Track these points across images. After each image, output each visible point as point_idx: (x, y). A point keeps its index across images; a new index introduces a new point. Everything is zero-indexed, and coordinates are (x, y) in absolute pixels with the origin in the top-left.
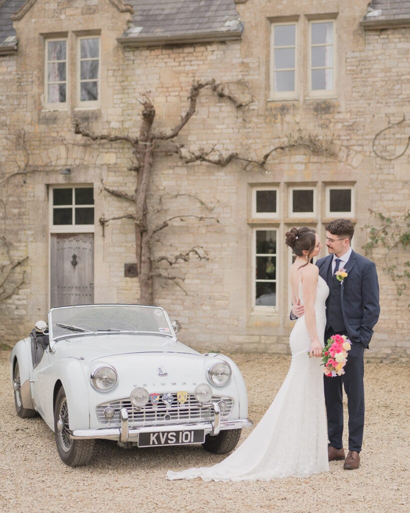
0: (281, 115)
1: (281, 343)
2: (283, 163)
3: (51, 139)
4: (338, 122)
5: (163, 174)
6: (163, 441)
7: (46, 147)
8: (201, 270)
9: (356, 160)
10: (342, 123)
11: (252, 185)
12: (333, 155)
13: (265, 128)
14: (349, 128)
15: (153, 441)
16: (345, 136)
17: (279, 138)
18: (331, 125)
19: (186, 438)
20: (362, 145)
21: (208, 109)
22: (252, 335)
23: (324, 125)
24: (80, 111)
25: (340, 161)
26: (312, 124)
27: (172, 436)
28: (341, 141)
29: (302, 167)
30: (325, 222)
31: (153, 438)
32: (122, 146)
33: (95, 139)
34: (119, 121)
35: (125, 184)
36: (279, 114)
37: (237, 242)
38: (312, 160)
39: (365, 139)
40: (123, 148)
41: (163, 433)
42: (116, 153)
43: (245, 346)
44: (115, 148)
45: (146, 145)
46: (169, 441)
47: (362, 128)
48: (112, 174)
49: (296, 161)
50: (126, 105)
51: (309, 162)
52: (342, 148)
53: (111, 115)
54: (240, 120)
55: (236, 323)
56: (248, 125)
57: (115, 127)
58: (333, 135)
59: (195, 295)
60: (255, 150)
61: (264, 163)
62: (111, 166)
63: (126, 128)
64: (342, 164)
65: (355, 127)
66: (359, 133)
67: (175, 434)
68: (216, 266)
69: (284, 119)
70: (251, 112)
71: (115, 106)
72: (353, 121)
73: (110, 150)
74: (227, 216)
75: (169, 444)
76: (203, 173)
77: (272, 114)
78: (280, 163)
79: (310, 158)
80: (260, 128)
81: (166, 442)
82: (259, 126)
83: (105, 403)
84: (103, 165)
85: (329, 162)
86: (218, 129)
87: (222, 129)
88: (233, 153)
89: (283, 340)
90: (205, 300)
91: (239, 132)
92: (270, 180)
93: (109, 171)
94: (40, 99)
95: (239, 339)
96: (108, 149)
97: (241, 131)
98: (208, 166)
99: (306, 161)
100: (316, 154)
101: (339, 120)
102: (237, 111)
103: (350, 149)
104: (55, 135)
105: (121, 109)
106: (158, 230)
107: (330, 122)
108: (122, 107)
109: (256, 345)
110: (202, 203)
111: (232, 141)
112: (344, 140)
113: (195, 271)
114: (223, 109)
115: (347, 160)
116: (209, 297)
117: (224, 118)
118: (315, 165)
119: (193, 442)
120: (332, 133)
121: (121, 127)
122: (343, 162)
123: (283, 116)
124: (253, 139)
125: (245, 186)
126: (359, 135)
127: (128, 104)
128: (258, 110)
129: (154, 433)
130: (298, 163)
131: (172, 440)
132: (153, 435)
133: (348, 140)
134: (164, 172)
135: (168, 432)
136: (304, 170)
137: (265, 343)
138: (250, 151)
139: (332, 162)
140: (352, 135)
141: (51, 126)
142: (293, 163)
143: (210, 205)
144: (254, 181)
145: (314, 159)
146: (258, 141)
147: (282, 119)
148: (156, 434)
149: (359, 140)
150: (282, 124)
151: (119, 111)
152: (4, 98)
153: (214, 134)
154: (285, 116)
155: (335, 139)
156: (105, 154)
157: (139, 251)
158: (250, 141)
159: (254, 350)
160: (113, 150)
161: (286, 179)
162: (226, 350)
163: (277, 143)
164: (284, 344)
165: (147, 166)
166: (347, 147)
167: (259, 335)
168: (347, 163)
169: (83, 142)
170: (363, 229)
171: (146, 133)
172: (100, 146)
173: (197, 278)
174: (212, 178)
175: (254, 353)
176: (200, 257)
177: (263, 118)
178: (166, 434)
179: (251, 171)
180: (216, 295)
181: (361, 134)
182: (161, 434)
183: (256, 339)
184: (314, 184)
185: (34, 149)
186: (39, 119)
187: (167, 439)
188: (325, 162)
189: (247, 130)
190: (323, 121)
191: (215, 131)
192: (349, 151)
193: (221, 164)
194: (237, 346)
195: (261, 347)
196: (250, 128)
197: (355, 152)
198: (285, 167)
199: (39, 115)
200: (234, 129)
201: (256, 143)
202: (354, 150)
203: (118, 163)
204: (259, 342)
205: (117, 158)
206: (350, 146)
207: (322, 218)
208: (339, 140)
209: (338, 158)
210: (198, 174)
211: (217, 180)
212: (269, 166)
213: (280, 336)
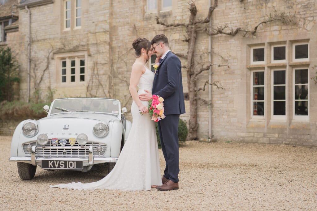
0: (265, 3)
1: (266, 137)
2: (267, 31)
3: (149, 28)
4: (298, 4)
5: (202, 43)
6: (57, 166)
7: (147, 33)
8: (222, 95)
9: (309, 26)
10: (301, 4)
11: (250, 46)
12: (295, 24)
13: (257, 12)
14: (305, 7)
15: (51, 165)
16: (303, 12)
17: (264, 17)
18: (294, 7)
19: (71, 165)
20: (313, 17)
21: (226, 4)
22: (250, 132)
23: (290, 6)
24: (162, 13)
25: (300, 27)
26: (283, 7)
27: (62, 163)
28: (300, 15)
29: (277, 33)
30: (291, 65)
31: (50, 164)
32: (182, 29)
33: (168, 26)
34: (180, 16)
35: (184, 49)
36: (264, 3)
37: (241, 79)
38: (283, 28)
39: (315, 13)
40: (182, 30)
41: (57, 161)
42: (179, 33)
43: (246, 139)
44: (179, 31)
45: (192, 27)
46: (60, 167)
47: (313, 6)
48: (177, 44)
49: (274, 29)
50: (184, 6)
51: (281, 29)
52: (301, 19)
53: (177, 13)
54: (243, 9)
55: (241, 125)
56: (247, 11)
57: (178, 19)
58: (296, 12)
59: (219, 110)
60: (251, 25)
61: (255, 32)
62: (177, 40)
63: (184, 19)
64: (301, 29)
65: (308, 6)
66: (311, 9)
67: (64, 162)
68: (230, 93)
69: (267, 6)
70: (249, 4)
71: (179, 8)
72: (307, 2)
73: (176, 32)
74: (236, 64)
75: (60, 168)
76: (223, 41)
77: (260, 4)
78: (265, 31)
79: (282, 27)
80: (254, 12)
81: (59, 167)
82: (253, 11)
83: (28, 143)
84: (172, 40)
85: (293, 28)
86: (231, 15)
87: (233, 15)
88: (238, 28)
89: (267, 135)
90: (224, 112)
91: (242, 16)
92: (259, 42)
93: (176, 43)
94: (144, 8)
95: (243, 134)
96: (175, 31)
97: (243, 15)
98: (225, 37)
99: (279, 29)
100: (285, 24)
101: (299, 3)
102: (241, 4)
103: (306, 20)
104: (150, 26)
105: (182, 9)
106: (198, 74)
107: (294, 4)
108: (182, 8)
109: (251, 138)
110: (222, 58)
111: (239, 21)
112: (302, 14)
113: (219, 96)
114: (234, 3)
115: (304, 26)
116: (226, 111)
117: (234, 9)
118: (284, 31)
119: (76, 168)
120: (295, 11)
121: (181, 19)
122: (301, 28)
123: (266, 4)
124: (250, 19)
125: (245, 46)
126: (311, 11)
127: (185, 6)
128: (252, 2)
129: (51, 161)
130: (275, 30)
131: (62, 166)
132: (50, 162)
133: (304, 14)
134: (203, 42)
135: (60, 161)
136: (279, 34)
137: (257, 137)
138: (249, 26)
139: (295, 28)
140: (307, 11)
141: (149, 21)
142: (272, 31)
143: (227, 58)
144: (250, 43)
145: (284, 27)
146: (252, 20)
147: (266, 6)
148: (52, 162)
149: (311, 13)
150: (266, 9)
151: (180, 10)
152: (128, 9)
153: (229, 18)
154: (267, 4)
155: (297, 15)
156: (174, 34)
157: (189, 86)
158: (248, 20)
159: (251, 141)
160: (178, 32)
161: (268, 40)
162: (235, 141)
163: (262, 20)
164: (268, 138)
165: (192, 38)
166: (304, 19)
167: (253, 132)
168: (304, 28)
169: (163, 29)
170: (314, 68)
171: (192, 21)
172: (172, 30)
173: (220, 100)
174: (228, 43)
175: (251, 142)
176: (218, 87)
177: (255, 6)
178: (58, 162)
179: (249, 37)
180: (230, 109)
181: (312, 10)
182: (55, 162)
183: (252, 134)
184: (285, 42)
185: (141, 34)
186: (143, 19)
187: (59, 165)
188: (291, 29)
189: (246, 14)
190: (289, 5)
191: (229, 16)
192: (305, 21)
193: (232, 34)
194: (241, 139)
195: (255, 139)
196: (248, 13)
197: (308, 22)
198: (268, 34)
199: (143, 16)
200: (240, 15)
201: (251, 21)
202: (308, 20)
203: (180, 38)
204: (253, 137)
205: (180, 36)
206: (306, 17)
207: (289, 63)
208: (299, 15)
209: (299, 26)
210: (220, 41)
211: (230, 44)
212: (259, 34)
213: (265, 133)
